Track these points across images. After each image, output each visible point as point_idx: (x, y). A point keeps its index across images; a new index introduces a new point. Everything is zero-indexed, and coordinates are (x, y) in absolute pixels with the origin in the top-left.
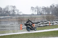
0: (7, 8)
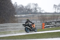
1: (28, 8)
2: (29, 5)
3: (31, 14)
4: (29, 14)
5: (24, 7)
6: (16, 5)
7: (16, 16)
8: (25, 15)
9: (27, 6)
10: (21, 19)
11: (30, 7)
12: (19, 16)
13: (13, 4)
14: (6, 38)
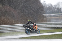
0: (58, 5)
1: (57, 7)
2: (58, 4)
3: (60, 13)
4: (58, 13)
5: (53, 6)
6: (45, 4)
7: (44, 15)
8: (54, 14)
9: (56, 5)
10: (50, 18)
11: (59, 6)
12: (47, 15)
13: (41, 3)
14: (34, 37)
